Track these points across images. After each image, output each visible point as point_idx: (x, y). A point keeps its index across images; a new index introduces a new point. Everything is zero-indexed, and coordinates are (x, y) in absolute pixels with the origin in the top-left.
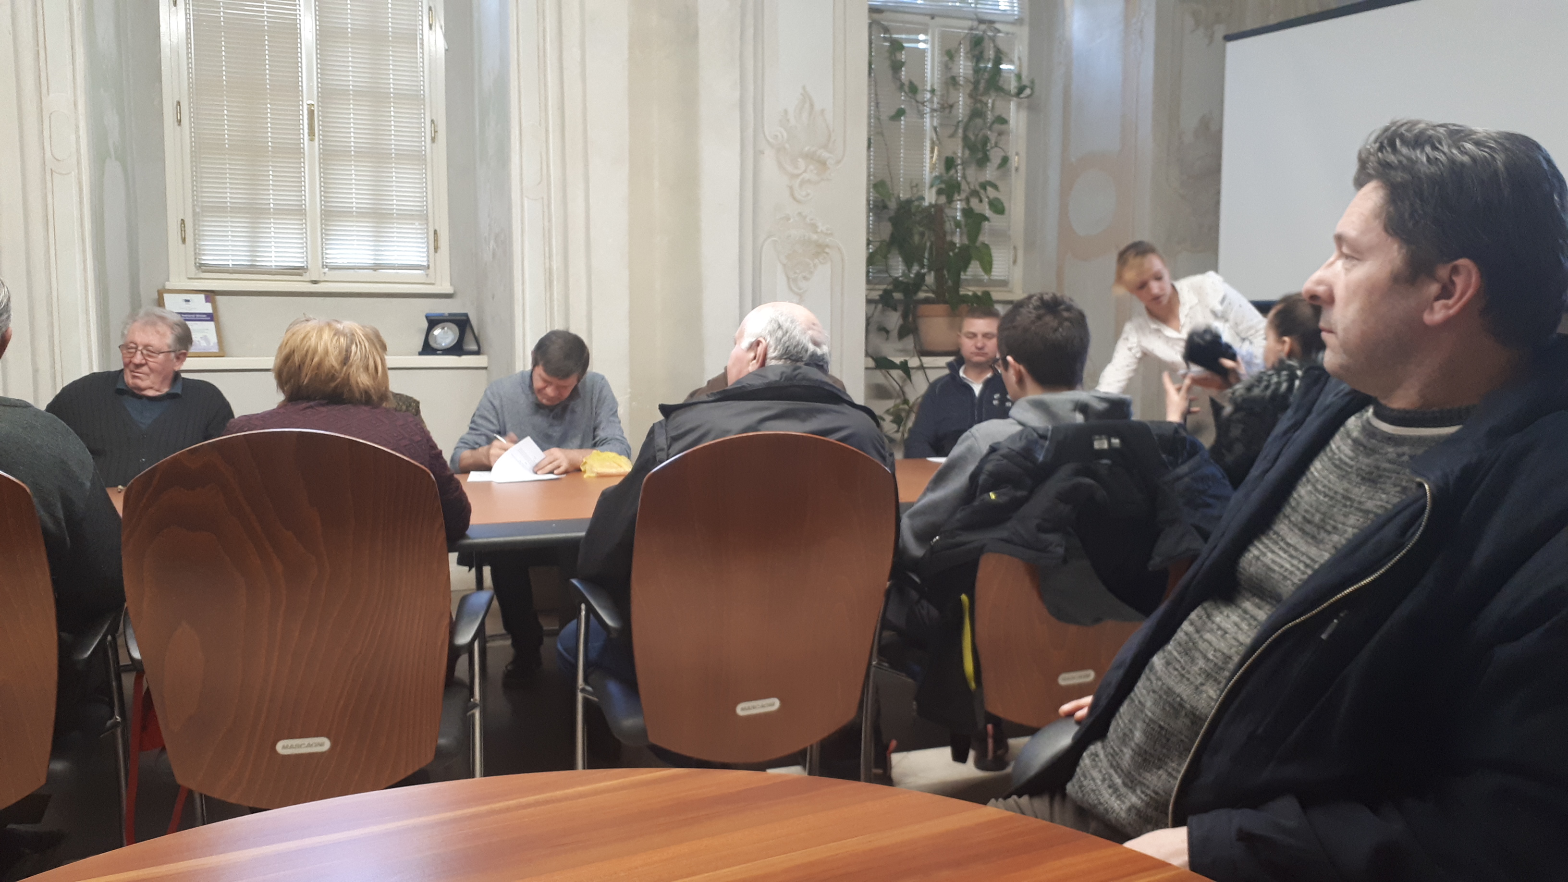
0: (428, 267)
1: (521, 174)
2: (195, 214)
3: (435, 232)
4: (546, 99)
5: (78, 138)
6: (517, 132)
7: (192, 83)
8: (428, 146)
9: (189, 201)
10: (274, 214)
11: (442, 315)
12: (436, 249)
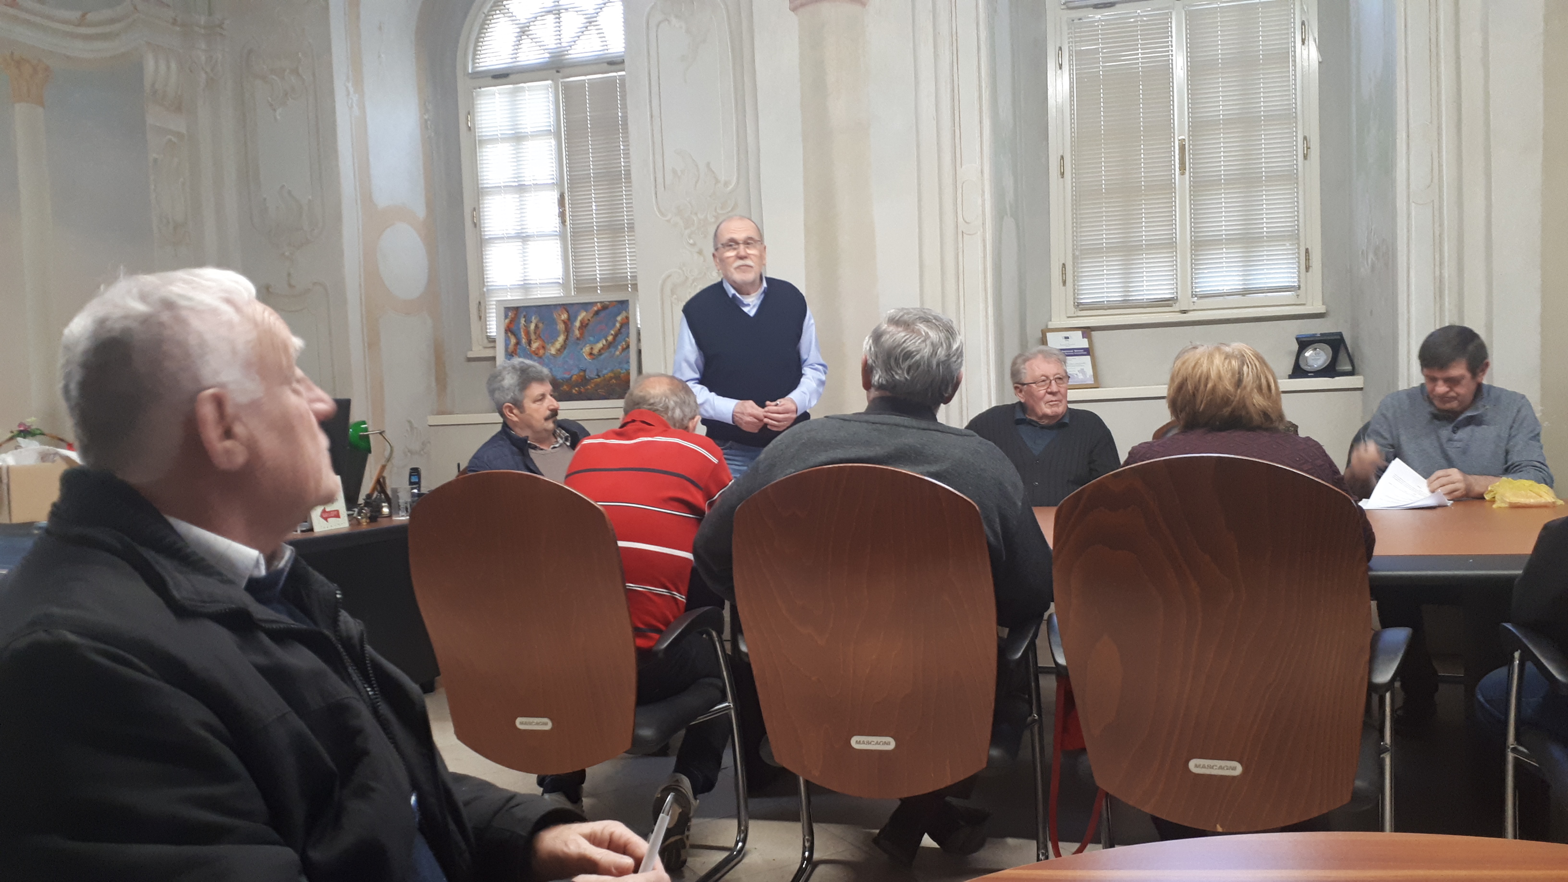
0: (1299, 287)
1: (1408, 179)
2: (1075, 257)
3: (1307, 251)
4: (1439, 93)
5: (984, 201)
6: (1404, 135)
7: (1074, 137)
8: (1300, 164)
9: (1070, 245)
10: (1146, 249)
11: (1314, 335)
12: (1307, 269)
